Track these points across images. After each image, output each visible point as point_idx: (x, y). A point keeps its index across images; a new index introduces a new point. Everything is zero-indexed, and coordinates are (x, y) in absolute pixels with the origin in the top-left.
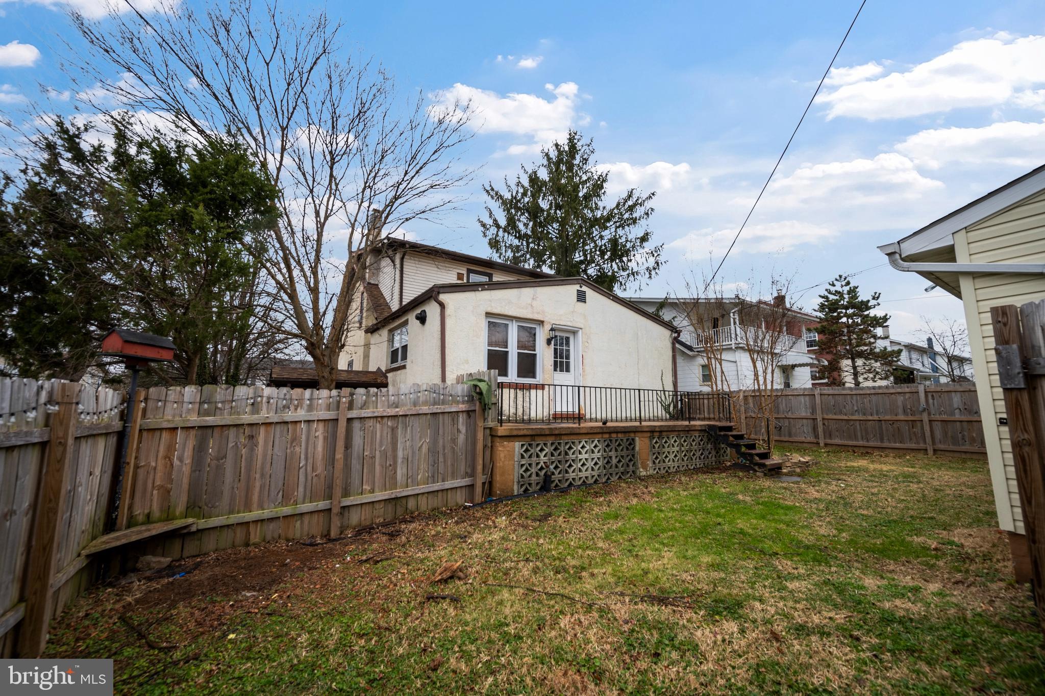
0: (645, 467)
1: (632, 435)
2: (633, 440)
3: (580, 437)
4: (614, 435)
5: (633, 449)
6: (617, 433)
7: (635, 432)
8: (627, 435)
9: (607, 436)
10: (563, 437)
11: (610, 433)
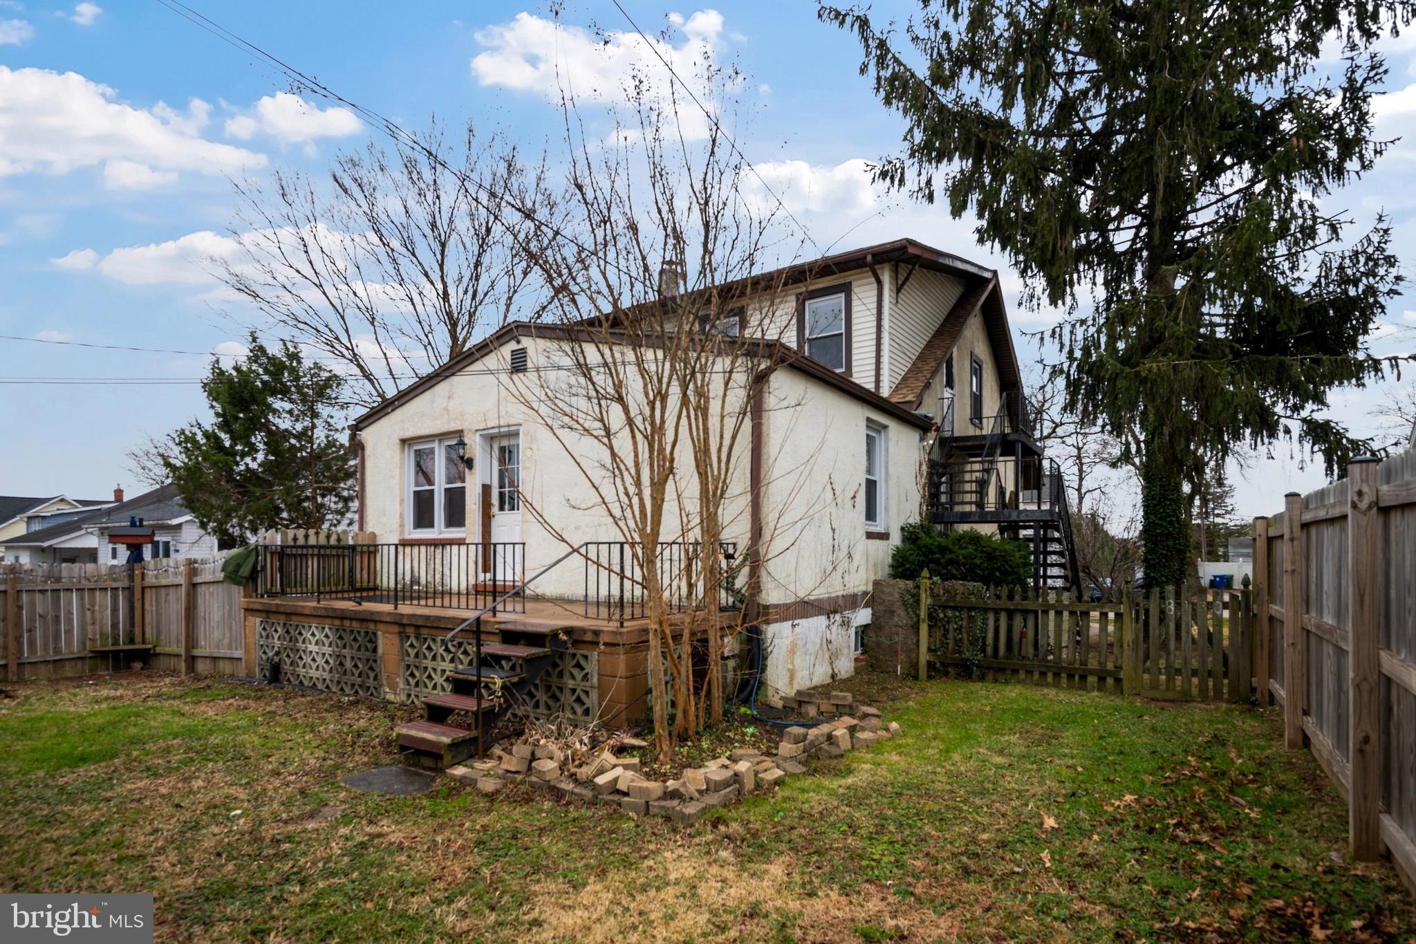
0: (393, 687)
1: (372, 626)
2: (375, 634)
3: (311, 620)
4: (347, 623)
5: (375, 650)
6: (351, 619)
7: (376, 622)
8: (365, 625)
9: (337, 622)
10: (294, 618)
11: (342, 619)
